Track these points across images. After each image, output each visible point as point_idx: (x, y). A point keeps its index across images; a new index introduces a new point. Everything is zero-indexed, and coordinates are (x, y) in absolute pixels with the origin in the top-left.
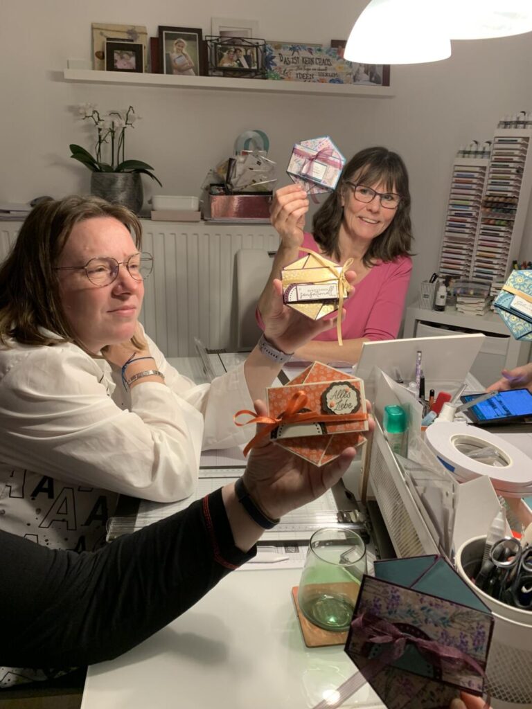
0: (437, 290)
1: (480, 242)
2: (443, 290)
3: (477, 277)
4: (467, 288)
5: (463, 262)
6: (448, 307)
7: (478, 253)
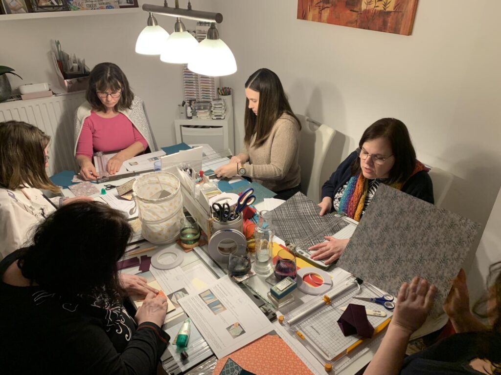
0: (186, 109)
1: (201, 82)
2: (189, 110)
3: (203, 98)
4: (200, 106)
5: (195, 92)
6: (193, 117)
7: (201, 87)
